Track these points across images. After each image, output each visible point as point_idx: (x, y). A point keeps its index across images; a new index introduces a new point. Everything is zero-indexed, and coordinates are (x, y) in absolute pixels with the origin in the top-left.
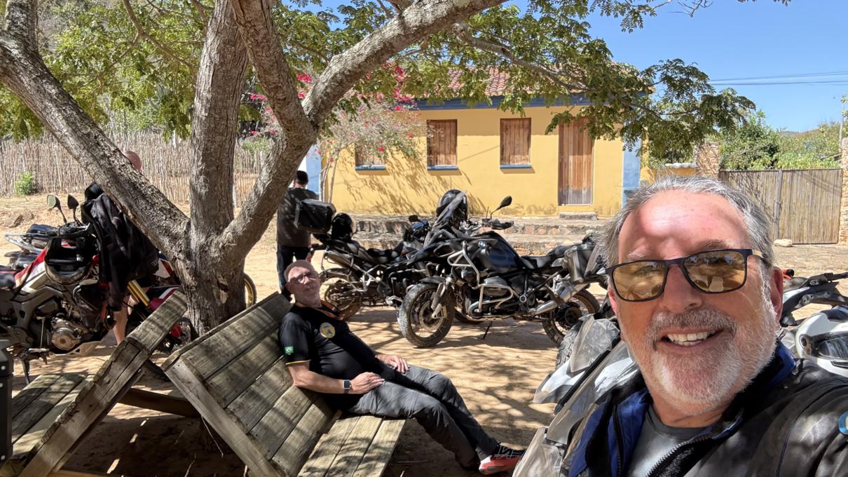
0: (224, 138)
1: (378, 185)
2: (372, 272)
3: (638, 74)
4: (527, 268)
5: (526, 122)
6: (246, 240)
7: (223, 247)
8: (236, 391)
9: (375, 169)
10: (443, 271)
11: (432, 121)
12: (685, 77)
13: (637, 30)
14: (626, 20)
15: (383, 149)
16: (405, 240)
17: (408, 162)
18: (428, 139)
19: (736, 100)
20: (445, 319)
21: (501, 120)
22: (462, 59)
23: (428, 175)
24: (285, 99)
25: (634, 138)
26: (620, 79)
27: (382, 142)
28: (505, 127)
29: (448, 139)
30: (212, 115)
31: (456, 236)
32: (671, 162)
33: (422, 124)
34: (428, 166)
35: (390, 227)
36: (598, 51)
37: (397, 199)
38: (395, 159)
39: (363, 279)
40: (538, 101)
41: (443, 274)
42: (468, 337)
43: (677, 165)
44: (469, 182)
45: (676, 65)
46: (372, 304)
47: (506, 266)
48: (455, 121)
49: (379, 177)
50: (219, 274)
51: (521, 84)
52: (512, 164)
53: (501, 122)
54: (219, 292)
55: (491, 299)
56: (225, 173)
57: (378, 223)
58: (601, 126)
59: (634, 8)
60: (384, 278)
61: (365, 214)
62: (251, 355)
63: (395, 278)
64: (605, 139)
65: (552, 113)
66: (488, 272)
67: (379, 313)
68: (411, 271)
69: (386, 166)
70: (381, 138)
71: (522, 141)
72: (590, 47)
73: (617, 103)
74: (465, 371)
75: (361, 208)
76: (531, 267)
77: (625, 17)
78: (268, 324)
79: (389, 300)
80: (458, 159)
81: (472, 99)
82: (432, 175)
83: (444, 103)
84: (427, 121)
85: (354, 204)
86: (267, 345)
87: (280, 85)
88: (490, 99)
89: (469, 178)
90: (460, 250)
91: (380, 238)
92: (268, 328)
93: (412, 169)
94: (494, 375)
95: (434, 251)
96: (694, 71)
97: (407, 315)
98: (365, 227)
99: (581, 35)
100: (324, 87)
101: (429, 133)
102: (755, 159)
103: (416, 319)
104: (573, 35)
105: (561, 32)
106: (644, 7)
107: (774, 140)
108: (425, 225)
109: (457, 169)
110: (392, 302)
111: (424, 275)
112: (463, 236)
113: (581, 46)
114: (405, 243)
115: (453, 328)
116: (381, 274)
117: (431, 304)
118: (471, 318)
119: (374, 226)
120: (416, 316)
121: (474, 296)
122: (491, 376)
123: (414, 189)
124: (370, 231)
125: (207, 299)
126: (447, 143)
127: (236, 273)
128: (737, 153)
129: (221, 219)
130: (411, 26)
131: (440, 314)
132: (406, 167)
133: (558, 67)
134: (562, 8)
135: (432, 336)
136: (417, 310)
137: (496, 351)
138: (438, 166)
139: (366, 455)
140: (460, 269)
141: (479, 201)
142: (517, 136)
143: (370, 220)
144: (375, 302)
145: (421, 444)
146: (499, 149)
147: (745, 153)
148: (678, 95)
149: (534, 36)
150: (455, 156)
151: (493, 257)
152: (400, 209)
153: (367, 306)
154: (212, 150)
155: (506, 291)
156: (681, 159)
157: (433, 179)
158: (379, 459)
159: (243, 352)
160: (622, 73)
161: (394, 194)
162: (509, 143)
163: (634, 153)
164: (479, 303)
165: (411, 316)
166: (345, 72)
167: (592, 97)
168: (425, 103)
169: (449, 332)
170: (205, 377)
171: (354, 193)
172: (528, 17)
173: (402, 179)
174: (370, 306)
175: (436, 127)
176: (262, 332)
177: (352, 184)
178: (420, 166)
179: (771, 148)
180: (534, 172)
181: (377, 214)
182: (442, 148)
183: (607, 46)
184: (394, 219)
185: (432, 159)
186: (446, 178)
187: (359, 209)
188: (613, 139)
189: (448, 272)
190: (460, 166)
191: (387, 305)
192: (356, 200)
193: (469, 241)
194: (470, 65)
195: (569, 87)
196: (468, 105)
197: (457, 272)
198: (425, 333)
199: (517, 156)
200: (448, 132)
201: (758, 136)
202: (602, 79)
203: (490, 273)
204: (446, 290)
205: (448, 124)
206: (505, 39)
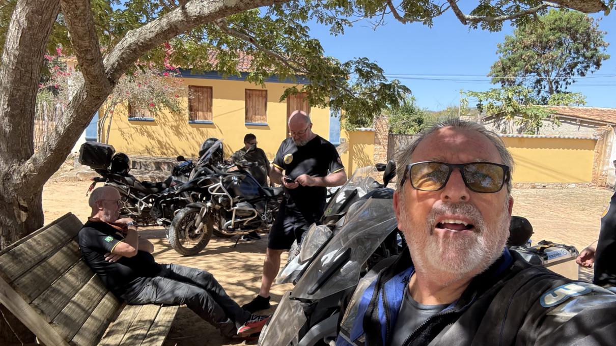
0: (28, 88)
1: (148, 133)
2: (145, 199)
3: (341, 66)
4: (267, 196)
5: (264, 93)
6: (46, 170)
7: (25, 176)
8: (39, 290)
9: (145, 120)
10: (204, 199)
11: (193, 86)
12: (370, 70)
13: (340, 34)
14: (333, 28)
15: (153, 105)
16: (173, 175)
17: (172, 116)
18: (189, 99)
19: (400, 87)
20: (205, 234)
21: (246, 89)
22: (219, 42)
23: (189, 126)
24: (92, 59)
25: (338, 108)
26: (329, 68)
27: (152, 100)
28: (249, 95)
29: (205, 100)
30: (18, 69)
31: (215, 172)
32: (360, 127)
33: (185, 88)
34: (189, 120)
35: (158, 166)
36: (315, 47)
37: (164, 144)
38: (162, 113)
39: (137, 205)
40: (274, 78)
41: (204, 201)
42: (222, 247)
43: (363, 129)
44: (222, 133)
45: (363, 61)
46: (145, 225)
47: (252, 195)
48: (211, 88)
49: (148, 126)
50: (20, 198)
51: (262, 65)
52: (254, 123)
53: (245, 92)
54: (20, 212)
55: (241, 218)
56: (28, 116)
57: (148, 162)
58: (317, 98)
59: (339, 20)
60: (155, 204)
61: (136, 155)
62: (52, 260)
63: (165, 204)
64: (319, 107)
65: (284, 87)
66: (239, 198)
67: (151, 232)
68: (178, 199)
69: (155, 118)
70: (152, 97)
71: (261, 107)
72: (309, 44)
73: (327, 84)
74: (221, 271)
75: (133, 150)
76: (270, 194)
77: (333, 25)
78: (64, 237)
79: (159, 222)
80: (213, 116)
81: (226, 72)
82: (193, 127)
83: (204, 74)
84: (189, 86)
85: (127, 147)
86: (65, 253)
87: (90, 48)
88: (240, 73)
89: (221, 130)
90: (218, 182)
91: (150, 174)
92: (64, 240)
93: (176, 121)
94: (243, 272)
95: (198, 183)
96: (374, 67)
97: (176, 232)
98: (137, 166)
99: (304, 35)
100: (121, 53)
101: (190, 95)
102: (410, 127)
103: (183, 235)
104: (298, 34)
105: (290, 31)
106: (345, 20)
107: (421, 115)
108: (189, 164)
109: (212, 124)
110: (162, 223)
111: (189, 201)
112: (220, 172)
113: (303, 42)
114: (173, 177)
115: (211, 241)
116: (152, 201)
117: (195, 223)
118: (225, 232)
119: (144, 165)
120: (182, 232)
121: (228, 216)
122: (241, 272)
123: (178, 136)
124: (140, 169)
125: (9, 218)
126: (204, 104)
127: (35, 197)
128: (400, 122)
129: (23, 153)
130: (192, 15)
131: (201, 230)
132: (171, 119)
133: (288, 55)
134: (290, 14)
135: (195, 247)
136: (183, 227)
137: (244, 256)
138: (197, 121)
139: (149, 333)
140: (218, 197)
141: (229, 147)
142: (257, 102)
143: (141, 160)
144: (147, 223)
145: (189, 325)
146: (244, 111)
147: (404, 123)
148: (366, 82)
149: (272, 32)
150: (211, 113)
151: (242, 188)
152: (166, 152)
153: (141, 226)
154: (17, 97)
155: (252, 212)
156: (366, 125)
157: (193, 130)
158: (160, 334)
159: (44, 259)
160: (330, 64)
161: (160, 139)
162: (252, 107)
163: (337, 119)
164: (232, 221)
165: (179, 231)
166: (139, 43)
167: (311, 78)
168: (190, 72)
169: (209, 244)
170: (12, 279)
171: (127, 138)
172: (267, 18)
173: (167, 129)
174: (143, 226)
175: (195, 91)
176: (60, 244)
177: (125, 131)
178: (182, 120)
179: (419, 121)
180: (270, 129)
181: (147, 155)
182: (200, 108)
183: (321, 44)
184: (161, 160)
185: (193, 115)
186: (204, 130)
187: (131, 151)
188: (324, 108)
189: (208, 199)
190: (214, 121)
191: (158, 225)
192: (128, 143)
193: (224, 176)
194: (225, 47)
195: (296, 70)
196: (223, 76)
197: (216, 199)
198: (189, 245)
199: (257, 117)
200: (206, 95)
201: (412, 112)
202: (317, 67)
203: (241, 199)
204: (206, 212)
205: (205, 89)
206: (251, 31)
